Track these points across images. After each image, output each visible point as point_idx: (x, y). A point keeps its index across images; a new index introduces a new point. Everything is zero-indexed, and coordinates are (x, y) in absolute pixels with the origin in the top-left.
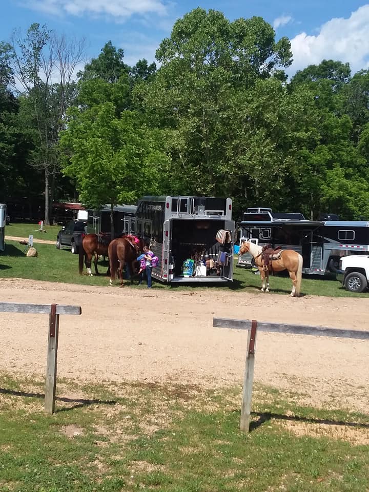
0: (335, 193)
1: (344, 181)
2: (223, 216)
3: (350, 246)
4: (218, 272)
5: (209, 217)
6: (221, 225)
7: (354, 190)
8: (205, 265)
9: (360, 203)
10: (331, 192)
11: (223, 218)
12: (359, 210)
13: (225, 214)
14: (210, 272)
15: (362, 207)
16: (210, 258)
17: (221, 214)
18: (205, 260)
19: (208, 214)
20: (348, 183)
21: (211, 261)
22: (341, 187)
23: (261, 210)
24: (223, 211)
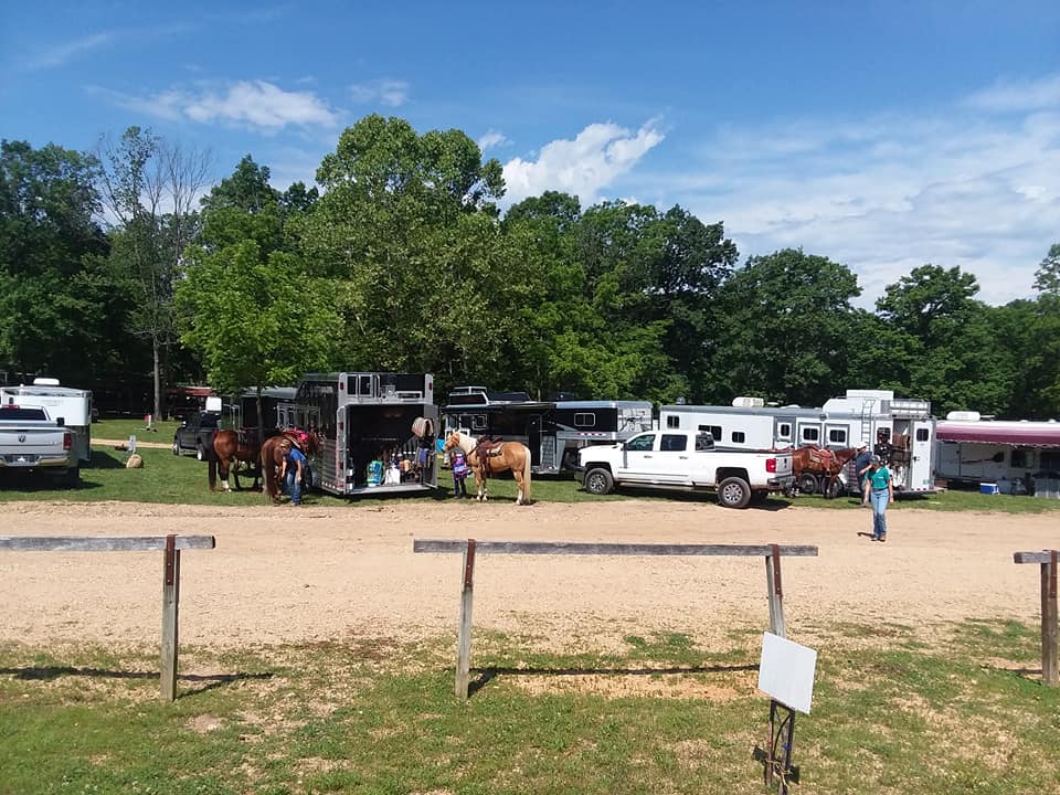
0: (568, 366)
1: (579, 349)
2: (421, 398)
3: (590, 434)
4: (416, 476)
5: (401, 401)
6: (419, 411)
7: (591, 361)
8: (397, 468)
9: (600, 378)
10: (563, 364)
11: (420, 401)
12: (599, 387)
13: (424, 396)
14: (404, 478)
15: (602, 382)
16: (404, 458)
17: (418, 396)
18: (397, 461)
19: (400, 396)
20: (584, 351)
21: (406, 462)
22: (575, 358)
23: (473, 390)
24: (420, 392)
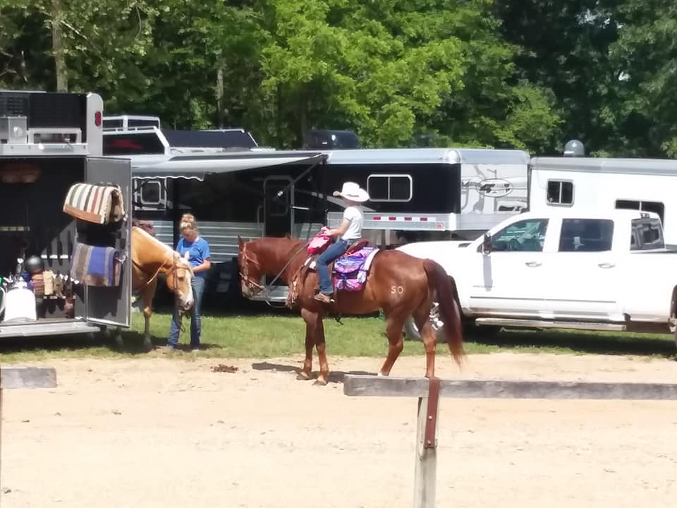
0: (302, 66)
2: (78, 143)
3: (400, 218)
4: (68, 305)
5: (40, 149)
6: (74, 170)
7: (353, 56)
8: (30, 288)
9: (373, 96)
10: (291, 63)
11: (78, 149)
12: (372, 115)
13: (84, 140)
14: (46, 307)
15: (378, 105)
16: (42, 267)
17: (73, 138)
18: (29, 274)
19: (38, 139)
21: (48, 276)
22: (320, 50)
23: (131, 123)
24: (78, 131)
